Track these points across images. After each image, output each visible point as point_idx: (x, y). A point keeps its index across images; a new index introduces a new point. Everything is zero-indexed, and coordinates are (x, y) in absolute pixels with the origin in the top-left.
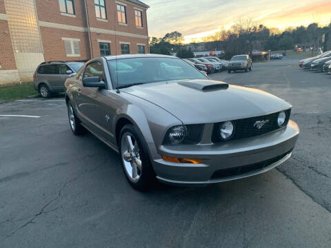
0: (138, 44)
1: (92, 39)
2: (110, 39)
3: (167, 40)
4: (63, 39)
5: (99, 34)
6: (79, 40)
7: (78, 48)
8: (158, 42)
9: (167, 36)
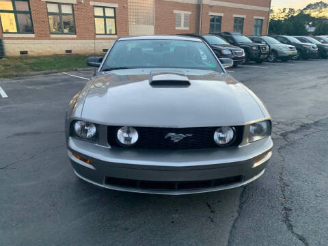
0: (255, 17)
1: (203, 11)
2: (222, 12)
3: (307, 12)
4: (175, 12)
5: (211, 7)
6: (190, 13)
7: (188, 21)
8: (296, 14)
9: (309, 7)
